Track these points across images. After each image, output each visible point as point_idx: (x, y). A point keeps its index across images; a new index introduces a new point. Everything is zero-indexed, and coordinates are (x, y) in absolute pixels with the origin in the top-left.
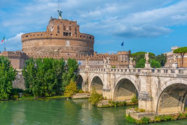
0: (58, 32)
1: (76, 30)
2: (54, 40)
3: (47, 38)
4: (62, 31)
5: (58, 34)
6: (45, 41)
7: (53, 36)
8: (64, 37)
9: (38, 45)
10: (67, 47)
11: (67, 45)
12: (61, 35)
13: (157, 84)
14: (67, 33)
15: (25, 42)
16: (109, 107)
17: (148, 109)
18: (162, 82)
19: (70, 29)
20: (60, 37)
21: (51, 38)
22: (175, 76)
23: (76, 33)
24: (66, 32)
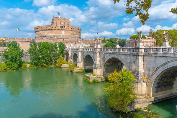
0: (57, 26)
1: (68, 24)
2: (54, 31)
3: (50, 30)
4: (59, 25)
5: (56, 27)
6: (48, 31)
7: (53, 29)
8: (61, 29)
9: (44, 34)
10: (63, 35)
11: (62, 34)
12: (59, 27)
13: (103, 58)
14: (63, 27)
15: (36, 32)
16: (80, 72)
17: (98, 74)
18: (105, 57)
19: (64, 24)
20: (58, 29)
21: (52, 30)
22: (111, 53)
23: (68, 26)
24: (62, 25)
